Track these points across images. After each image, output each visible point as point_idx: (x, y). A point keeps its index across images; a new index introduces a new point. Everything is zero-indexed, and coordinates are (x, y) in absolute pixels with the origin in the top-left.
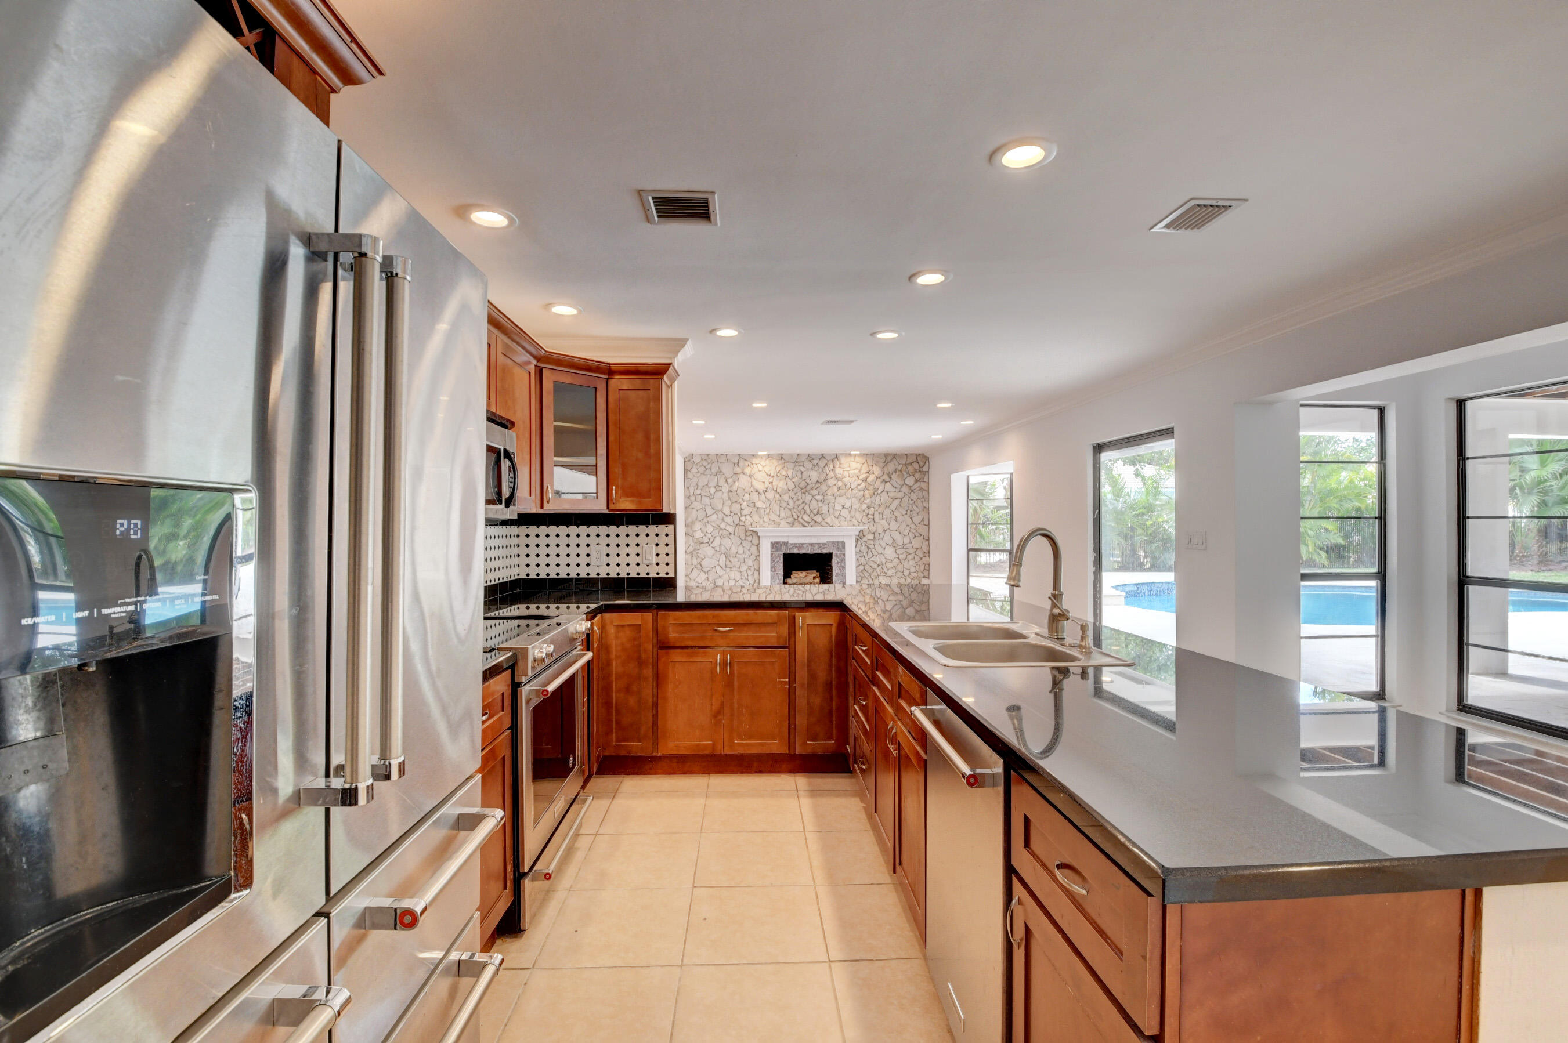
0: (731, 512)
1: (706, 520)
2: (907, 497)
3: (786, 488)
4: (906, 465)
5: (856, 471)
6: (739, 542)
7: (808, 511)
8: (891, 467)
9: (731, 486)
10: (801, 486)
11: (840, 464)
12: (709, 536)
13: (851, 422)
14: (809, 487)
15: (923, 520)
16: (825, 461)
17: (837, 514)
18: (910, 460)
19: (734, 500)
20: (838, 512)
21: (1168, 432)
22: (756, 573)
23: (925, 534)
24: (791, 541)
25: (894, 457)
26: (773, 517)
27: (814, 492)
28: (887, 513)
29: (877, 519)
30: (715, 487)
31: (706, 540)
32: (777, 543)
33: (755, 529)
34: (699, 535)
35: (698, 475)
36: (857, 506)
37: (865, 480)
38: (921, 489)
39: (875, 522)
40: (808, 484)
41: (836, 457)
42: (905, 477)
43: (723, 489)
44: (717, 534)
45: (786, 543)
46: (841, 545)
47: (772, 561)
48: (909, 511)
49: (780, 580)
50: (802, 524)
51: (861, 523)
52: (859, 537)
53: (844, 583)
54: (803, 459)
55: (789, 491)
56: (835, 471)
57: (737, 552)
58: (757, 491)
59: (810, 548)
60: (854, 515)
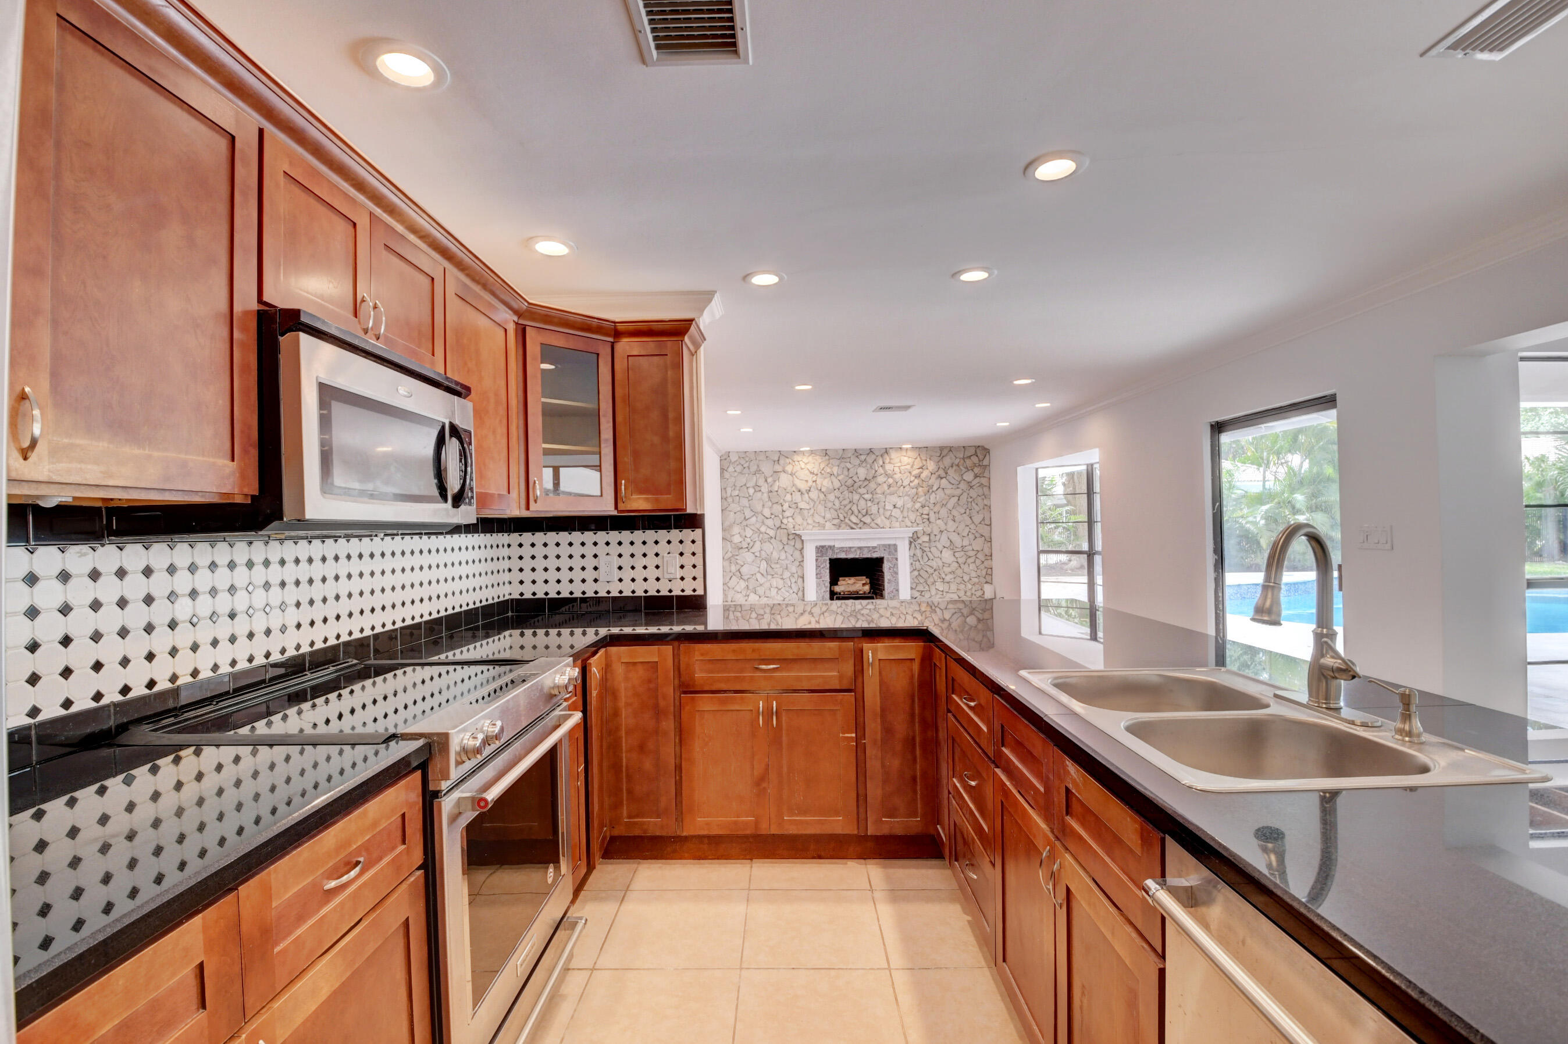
0: (772, 514)
1: (745, 523)
2: (965, 495)
3: (831, 487)
5: (908, 467)
6: (781, 547)
7: (856, 512)
8: (947, 461)
9: (771, 486)
10: (847, 484)
11: (890, 459)
12: (749, 540)
13: (907, 408)
14: (856, 485)
15: (984, 519)
17: (888, 514)
18: (968, 454)
19: (774, 500)
21: (1328, 402)
22: (800, 580)
23: (987, 535)
24: (838, 545)
25: (951, 450)
26: (818, 519)
27: (862, 491)
28: (944, 512)
29: (932, 520)
30: (754, 487)
31: (745, 545)
32: (823, 547)
33: (798, 532)
34: (737, 539)
35: (736, 474)
36: (909, 505)
37: (918, 476)
38: (981, 485)
39: (930, 522)
40: (855, 482)
41: (886, 452)
42: (963, 472)
43: (763, 489)
44: (757, 539)
45: (832, 548)
46: (893, 549)
47: (818, 567)
48: (968, 510)
49: (826, 587)
50: (849, 526)
51: (915, 524)
52: (913, 540)
53: (897, 590)
54: (850, 455)
55: (835, 490)
56: (885, 467)
57: (779, 558)
58: (799, 491)
59: (859, 552)
60: (906, 516)
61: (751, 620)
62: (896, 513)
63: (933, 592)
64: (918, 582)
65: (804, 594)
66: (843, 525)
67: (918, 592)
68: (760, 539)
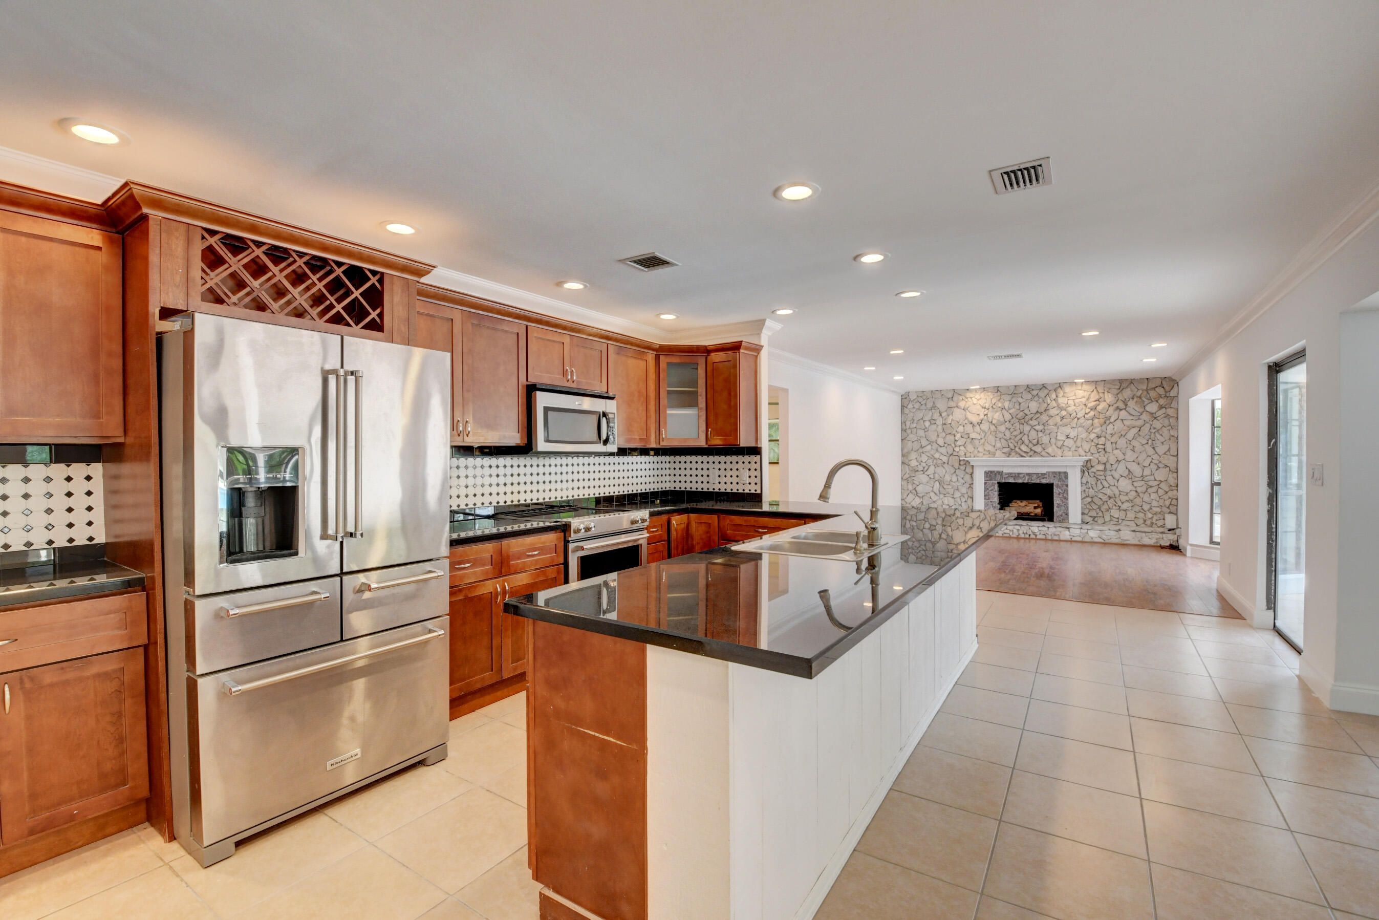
0: (945, 443)
1: (921, 450)
2: (1148, 426)
3: (1002, 420)
5: (1084, 400)
6: (953, 471)
7: (1027, 442)
8: (1127, 393)
9: (945, 419)
10: (1018, 416)
12: (924, 465)
14: (1027, 418)
15: (1169, 450)
17: (1059, 444)
18: (1151, 385)
19: (947, 432)
20: (1062, 442)
21: (1300, 357)
22: (970, 500)
23: (1172, 466)
24: (1006, 470)
25: (1132, 383)
26: (989, 447)
27: (1033, 422)
28: (1122, 442)
29: (1109, 449)
30: (930, 421)
31: (920, 468)
32: (991, 472)
33: (966, 459)
34: (914, 463)
35: (914, 410)
36: (1084, 435)
37: (1094, 409)
38: (1167, 416)
39: (1106, 452)
40: (1027, 415)
41: (1060, 386)
42: (1146, 403)
43: (938, 423)
44: (931, 464)
45: (1000, 473)
46: (1064, 475)
47: (986, 489)
48: (1150, 442)
50: (1019, 454)
51: (1089, 454)
52: (1086, 467)
53: (1067, 514)
54: (1022, 390)
55: (1006, 422)
56: (1057, 400)
57: (951, 480)
58: (971, 423)
59: (1027, 478)
60: (1080, 445)
61: (924, 530)
62: (1069, 443)
63: (1107, 518)
64: (1090, 508)
66: (1013, 454)
67: (1090, 518)
68: (934, 464)
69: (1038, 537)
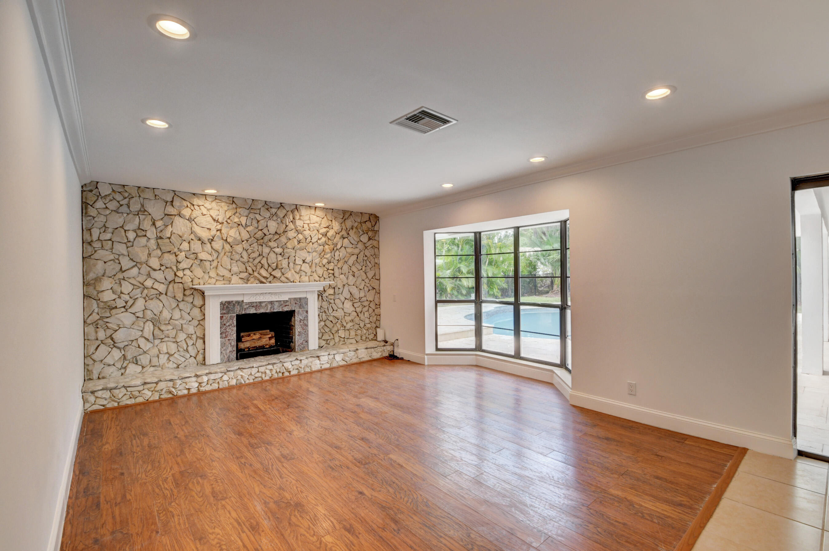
0: (162, 265)
1: (120, 276)
2: (362, 253)
3: (239, 238)
4: (361, 223)
5: (316, 225)
6: (174, 305)
7: (266, 266)
8: (349, 223)
9: (161, 231)
10: (256, 236)
11: (300, 216)
12: (127, 297)
14: (266, 238)
15: (375, 275)
16: (285, 211)
17: (298, 268)
18: (363, 219)
19: (165, 248)
22: (200, 342)
23: (377, 287)
24: (247, 300)
25: (351, 214)
26: (222, 271)
27: (272, 244)
28: (346, 267)
29: (336, 274)
30: (135, 231)
31: (120, 303)
32: (229, 303)
34: (108, 296)
35: (108, 212)
36: (317, 260)
37: (325, 235)
38: (373, 246)
39: (335, 277)
40: (265, 235)
41: (296, 208)
42: (361, 234)
43: (149, 235)
44: (140, 295)
45: (239, 303)
46: (302, 302)
47: (223, 325)
48: (364, 267)
49: (233, 346)
50: (259, 280)
51: (322, 279)
52: (321, 293)
53: (307, 342)
54: (259, 207)
55: (243, 241)
56: (295, 222)
57: (171, 318)
58: (200, 240)
59: (269, 306)
60: (314, 270)
63: (337, 339)
64: (324, 332)
65: (204, 358)
67: (324, 341)
68: (144, 295)
69: (292, 373)
